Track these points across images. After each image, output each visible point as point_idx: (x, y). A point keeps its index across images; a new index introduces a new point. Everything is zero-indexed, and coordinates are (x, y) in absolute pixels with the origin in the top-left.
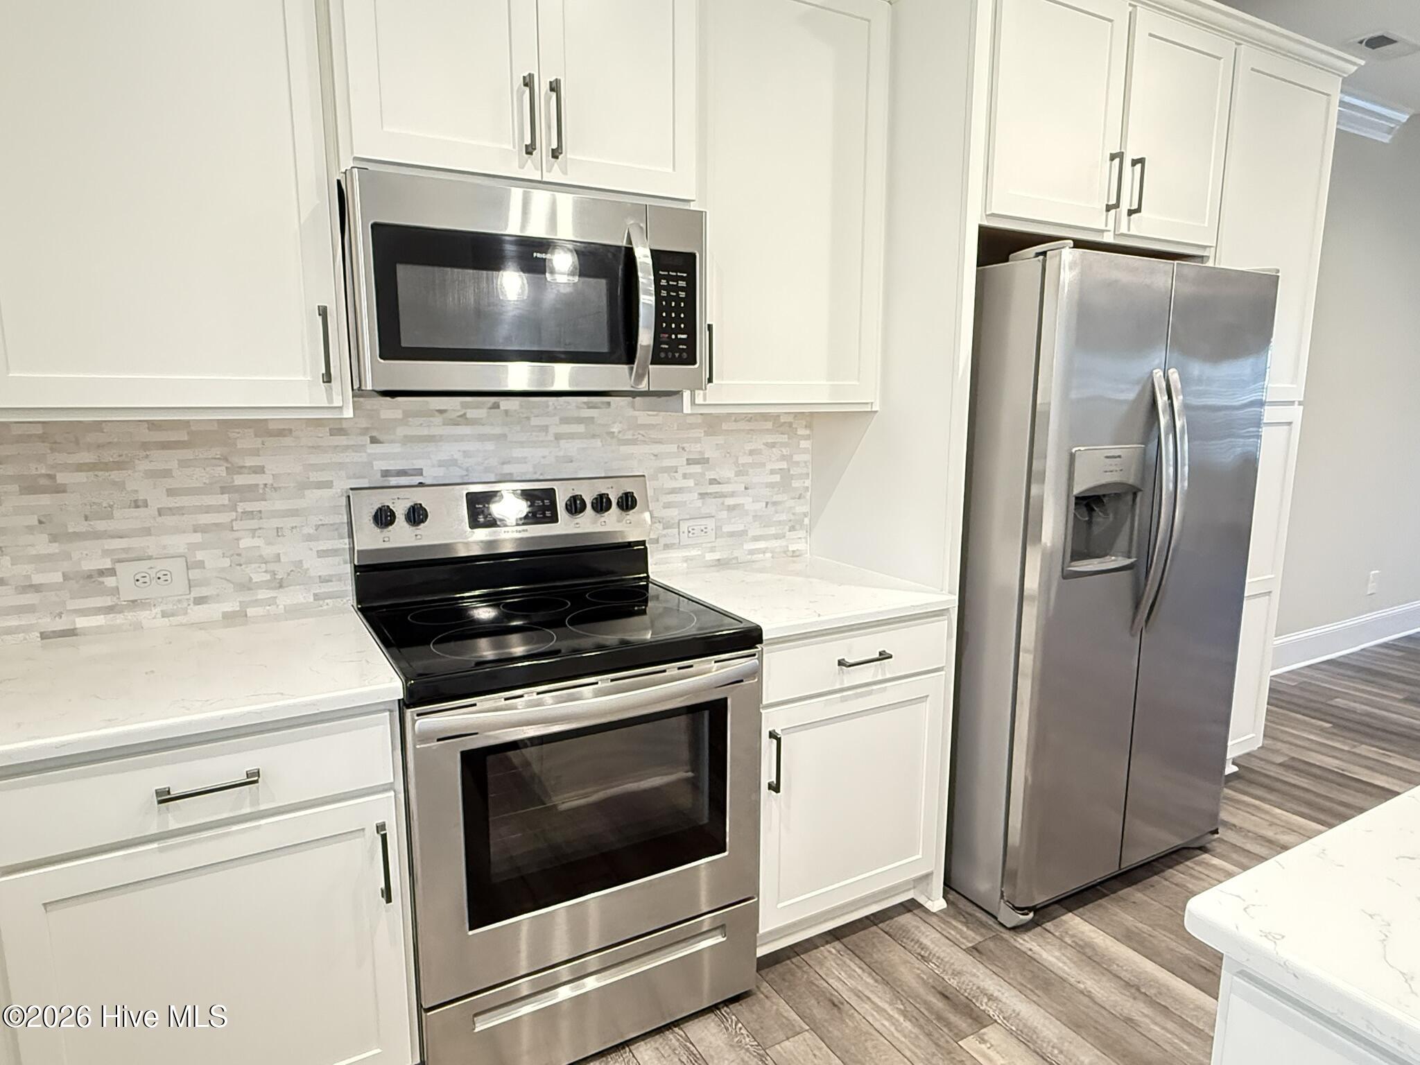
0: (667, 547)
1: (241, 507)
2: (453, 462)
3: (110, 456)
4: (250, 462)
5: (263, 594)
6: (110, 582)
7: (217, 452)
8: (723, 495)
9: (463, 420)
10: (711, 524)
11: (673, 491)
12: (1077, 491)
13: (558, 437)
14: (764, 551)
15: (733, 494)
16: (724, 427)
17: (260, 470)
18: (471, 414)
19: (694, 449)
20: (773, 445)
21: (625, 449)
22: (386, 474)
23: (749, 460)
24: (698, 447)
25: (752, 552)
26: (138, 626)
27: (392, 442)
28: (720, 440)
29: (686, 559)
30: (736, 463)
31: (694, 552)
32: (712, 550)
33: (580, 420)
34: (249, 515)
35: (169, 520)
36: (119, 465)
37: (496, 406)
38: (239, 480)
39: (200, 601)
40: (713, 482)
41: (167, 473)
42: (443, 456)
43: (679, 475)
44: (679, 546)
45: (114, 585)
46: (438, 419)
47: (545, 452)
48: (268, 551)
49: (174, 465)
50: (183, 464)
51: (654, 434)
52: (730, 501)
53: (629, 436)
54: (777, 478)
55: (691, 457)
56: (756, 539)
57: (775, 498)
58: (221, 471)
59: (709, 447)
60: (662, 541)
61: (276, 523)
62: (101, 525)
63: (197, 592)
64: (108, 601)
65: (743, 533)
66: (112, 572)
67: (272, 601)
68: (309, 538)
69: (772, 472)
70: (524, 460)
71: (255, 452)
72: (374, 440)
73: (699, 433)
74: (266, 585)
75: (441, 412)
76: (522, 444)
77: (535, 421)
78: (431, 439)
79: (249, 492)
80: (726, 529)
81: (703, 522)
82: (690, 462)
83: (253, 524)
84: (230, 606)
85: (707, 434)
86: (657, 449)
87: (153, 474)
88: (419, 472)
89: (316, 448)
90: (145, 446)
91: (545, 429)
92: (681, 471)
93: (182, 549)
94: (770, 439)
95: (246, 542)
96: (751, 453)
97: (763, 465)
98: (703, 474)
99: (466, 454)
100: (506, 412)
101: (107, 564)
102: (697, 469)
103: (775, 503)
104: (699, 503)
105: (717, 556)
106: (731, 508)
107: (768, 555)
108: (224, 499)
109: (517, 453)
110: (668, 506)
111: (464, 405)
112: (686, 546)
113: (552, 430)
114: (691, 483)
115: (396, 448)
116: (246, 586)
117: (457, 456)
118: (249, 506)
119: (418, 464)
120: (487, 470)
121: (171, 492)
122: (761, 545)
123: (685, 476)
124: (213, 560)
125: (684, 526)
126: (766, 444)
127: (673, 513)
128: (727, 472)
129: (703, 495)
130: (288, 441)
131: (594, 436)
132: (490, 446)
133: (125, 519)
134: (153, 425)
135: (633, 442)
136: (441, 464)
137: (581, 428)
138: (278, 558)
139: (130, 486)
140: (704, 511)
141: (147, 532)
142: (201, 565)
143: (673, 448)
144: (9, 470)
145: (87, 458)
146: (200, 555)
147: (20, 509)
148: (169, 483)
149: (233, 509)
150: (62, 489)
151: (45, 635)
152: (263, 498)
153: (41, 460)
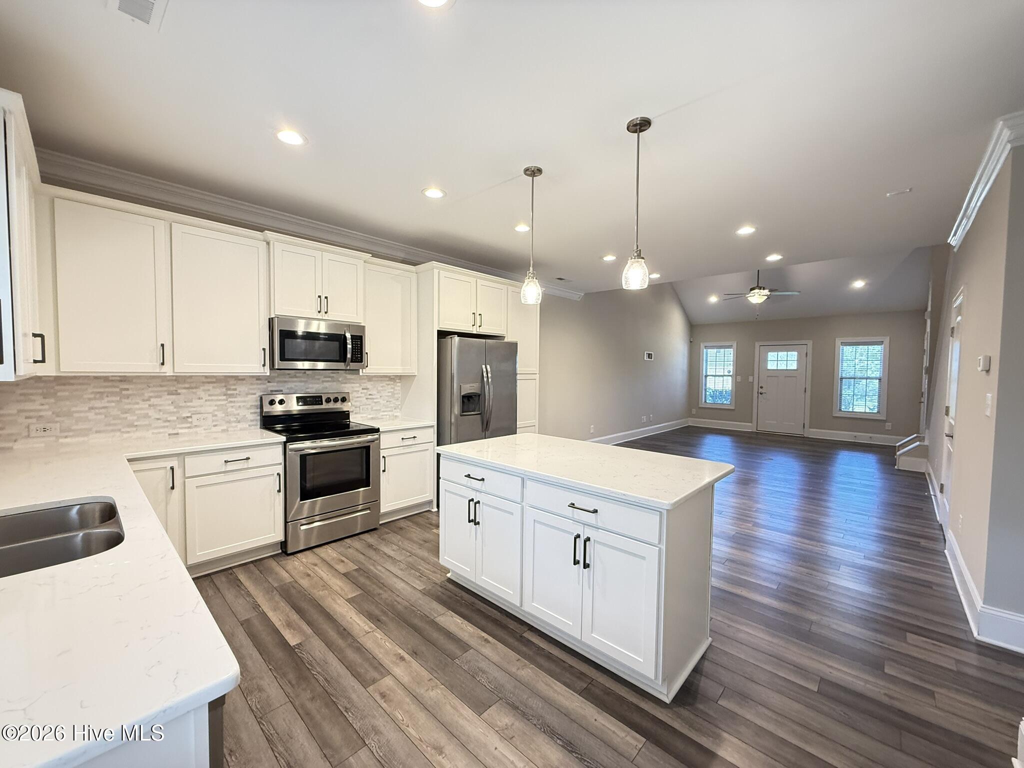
0: (356, 413)
1: (230, 400)
2: (291, 388)
3: (193, 385)
4: (233, 387)
5: (234, 424)
6: (190, 420)
7: (223, 384)
8: (373, 399)
9: (296, 377)
10: (369, 407)
11: (358, 397)
12: (462, 394)
13: (323, 382)
14: (386, 415)
15: (376, 398)
16: (374, 379)
17: (235, 390)
19: (364, 386)
20: (389, 385)
21: (343, 385)
22: (273, 391)
23: (381, 388)
25: (382, 415)
26: (196, 433)
27: (274, 382)
28: (372, 383)
29: (362, 417)
30: (377, 389)
31: (364, 415)
32: (370, 414)
33: (330, 377)
34: (231, 402)
35: (208, 403)
36: (196, 388)
37: (305, 373)
38: (229, 392)
39: (215, 426)
40: (370, 395)
41: (209, 390)
42: (289, 386)
44: (360, 413)
45: (191, 420)
46: (288, 376)
47: (319, 385)
48: (236, 412)
49: (211, 388)
50: (214, 387)
51: (352, 381)
52: (375, 400)
53: (344, 381)
54: (390, 394)
55: (363, 388)
56: (384, 411)
57: (390, 400)
58: (224, 390)
59: (369, 385)
60: (354, 412)
61: (239, 404)
62: (189, 404)
63: (214, 423)
64: (189, 425)
65: (380, 410)
66: (191, 417)
67: (236, 426)
68: (248, 409)
69: (389, 392)
70: (312, 388)
71: (235, 385)
72: (269, 382)
73: (366, 381)
74: (235, 422)
76: (312, 383)
77: (317, 377)
78: (285, 382)
79: (231, 396)
80: (374, 408)
81: (367, 406)
83: (233, 404)
84: (225, 428)
85: (368, 381)
86: (353, 385)
87: (204, 390)
88: (282, 391)
89: (252, 384)
90: (203, 382)
91: (319, 379)
92: (360, 392)
93: (211, 411)
94: (388, 383)
95: (229, 410)
96: (382, 387)
97: (385, 390)
98: (367, 392)
101: (189, 415)
102: (365, 391)
103: (390, 401)
104: (366, 401)
105: (371, 416)
106: (376, 403)
107: (388, 417)
108: (225, 397)
110: (355, 402)
112: (362, 413)
113: (322, 380)
114: (363, 395)
115: (275, 384)
116: (229, 422)
117: (293, 386)
118: (231, 399)
119: (281, 389)
120: (302, 390)
121: (209, 395)
122: (386, 413)
124: (220, 414)
125: (361, 407)
126: (387, 384)
127: (358, 404)
128: (375, 392)
129: (367, 399)
130: (244, 382)
131: (334, 381)
132: (303, 384)
133: (196, 403)
134: (206, 377)
135: (346, 383)
136: (288, 389)
137: (330, 379)
138: (238, 415)
139: (198, 393)
140: (367, 403)
141: (201, 406)
142: (216, 416)
143: (358, 385)
144: (165, 389)
145: (187, 386)
146: (216, 413)
147: (167, 399)
148: (209, 393)
149: (227, 400)
150: (179, 394)
151: (169, 435)
152: (236, 397)
153: (174, 386)
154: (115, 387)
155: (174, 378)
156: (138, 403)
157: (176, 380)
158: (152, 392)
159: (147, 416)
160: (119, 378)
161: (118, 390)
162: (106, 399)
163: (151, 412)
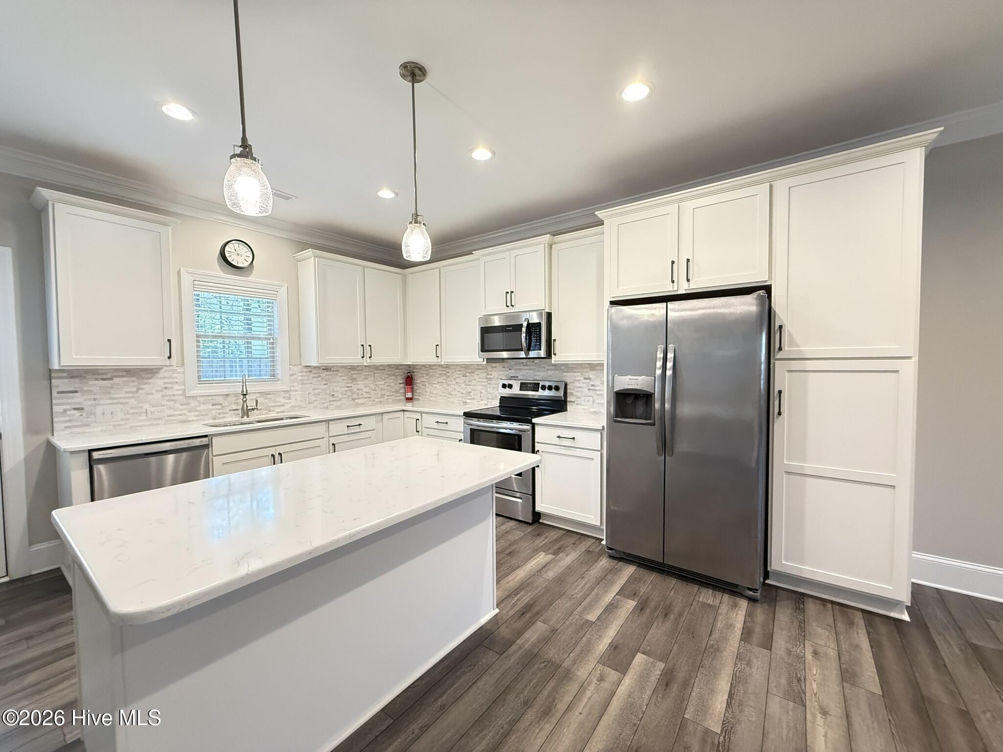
0: (577, 404)
1: (489, 382)
3: (472, 371)
4: (490, 373)
5: (490, 400)
6: (471, 394)
7: (486, 371)
8: (596, 390)
9: (527, 365)
11: (579, 387)
12: (615, 391)
13: (548, 370)
15: (600, 390)
17: (491, 375)
18: (528, 363)
21: (565, 374)
22: (511, 377)
24: (587, 374)
26: (474, 403)
27: (512, 370)
28: (594, 372)
29: (583, 409)
31: (586, 407)
32: (592, 408)
35: (479, 383)
36: (473, 373)
38: (489, 376)
39: (482, 400)
42: (523, 374)
43: (581, 383)
44: (581, 404)
47: (544, 373)
48: (492, 392)
49: (479, 373)
50: (481, 373)
52: (598, 392)
55: (585, 377)
58: (486, 374)
59: (592, 374)
60: (576, 402)
61: (493, 386)
62: (470, 383)
63: (482, 398)
64: (470, 398)
67: (492, 402)
70: (539, 375)
71: (491, 371)
72: (510, 369)
73: (588, 370)
75: (522, 363)
76: (539, 371)
77: (542, 366)
78: (521, 369)
80: (597, 401)
81: (590, 398)
82: (585, 379)
83: (490, 385)
84: (486, 402)
85: (591, 370)
86: (574, 374)
87: (477, 374)
88: (517, 377)
89: (500, 371)
90: (477, 369)
92: (582, 381)
93: (480, 389)
95: (489, 389)
98: (589, 383)
99: (527, 373)
100: (536, 363)
101: (471, 391)
102: (587, 381)
104: (588, 392)
105: (594, 410)
106: (599, 395)
108: (486, 380)
109: (538, 373)
110: (577, 391)
111: (527, 361)
112: (583, 405)
113: (546, 368)
114: (585, 385)
115: (514, 371)
117: (525, 373)
121: (480, 378)
123: (583, 383)
125: (583, 398)
127: (580, 394)
128: (598, 383)
129: (589, 390)
130: (496, 369)
132: (532, 371)
133: (473, 383)
135: (568, 372)
136: (522, 375)
139: (475, 376)
140: (590, 394)
141: (476, 385)
143: (580, 374)
144: (461, 372)
145: (469, 371)
146: (483, 391)
147: (462, 380)
148: (479, 376)
149: (487, 382)
150: (466, 376)
151: (463, 402)
152: (491, 380)
153: (464, 371)
154: (445, 371)
155: (464, 366)
156: (452, 381)
157: (465, 367)
158: (457, 374)
159: (455, 389)
160: (446, 366)
161: (445, 372)
162: (443, 378)
163: (456, 387)
